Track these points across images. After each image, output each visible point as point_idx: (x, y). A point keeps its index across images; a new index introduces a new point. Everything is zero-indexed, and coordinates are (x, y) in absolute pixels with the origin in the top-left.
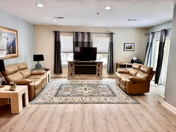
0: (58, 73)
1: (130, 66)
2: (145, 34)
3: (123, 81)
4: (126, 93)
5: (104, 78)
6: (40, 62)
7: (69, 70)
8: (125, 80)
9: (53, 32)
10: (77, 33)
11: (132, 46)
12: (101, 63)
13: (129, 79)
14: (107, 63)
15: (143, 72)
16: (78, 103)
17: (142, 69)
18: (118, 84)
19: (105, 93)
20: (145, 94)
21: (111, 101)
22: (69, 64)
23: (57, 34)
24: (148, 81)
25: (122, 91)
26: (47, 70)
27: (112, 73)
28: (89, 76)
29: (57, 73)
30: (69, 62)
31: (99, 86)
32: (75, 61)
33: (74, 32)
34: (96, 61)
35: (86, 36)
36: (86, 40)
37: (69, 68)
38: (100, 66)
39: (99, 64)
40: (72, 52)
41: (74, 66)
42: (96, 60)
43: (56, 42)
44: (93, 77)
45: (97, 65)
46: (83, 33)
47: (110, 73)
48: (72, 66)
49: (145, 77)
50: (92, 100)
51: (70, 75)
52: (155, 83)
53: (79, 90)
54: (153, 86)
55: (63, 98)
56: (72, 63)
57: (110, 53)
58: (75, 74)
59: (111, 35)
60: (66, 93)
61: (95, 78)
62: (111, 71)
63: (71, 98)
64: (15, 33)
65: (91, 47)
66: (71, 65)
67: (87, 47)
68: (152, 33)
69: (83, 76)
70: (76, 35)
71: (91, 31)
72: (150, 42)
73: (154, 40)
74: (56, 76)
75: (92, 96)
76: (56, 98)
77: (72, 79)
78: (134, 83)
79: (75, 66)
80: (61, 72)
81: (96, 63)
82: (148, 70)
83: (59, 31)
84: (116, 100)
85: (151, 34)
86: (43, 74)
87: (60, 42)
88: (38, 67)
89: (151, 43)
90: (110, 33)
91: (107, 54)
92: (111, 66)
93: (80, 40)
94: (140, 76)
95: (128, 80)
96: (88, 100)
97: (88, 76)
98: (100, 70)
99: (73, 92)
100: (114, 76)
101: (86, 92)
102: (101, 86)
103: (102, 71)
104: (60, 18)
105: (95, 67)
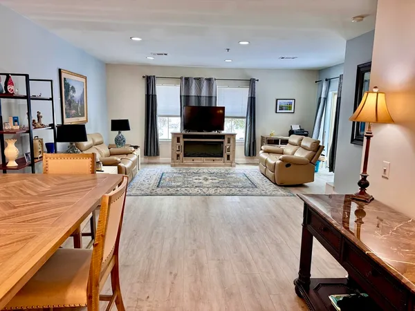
0: (152, 155)
1: (285, 142)
2: (316, 82)
3: (270, 164)
4: (275, 184)
5: (237, 164)
6: (123, 133)
7: (173, 149)
8: (273, 162)
9: (144, 77)
10: (187, 79)
11: (291, 104)
12: (234, 135)
13: (280, 160)
14: (243, 136)
15: (305, 148)
16: (196, 195)
17: (303, 143)
18: (263, 172)
19: (240, 184)
20: (306, 184)
21: (249, 193)
22: (173, 138)
23: (150, 82)
24: (310, 162)
25: (268, 181)
26: (136, 147)
27: (253, 155)
28: (211, 160)
29: (150, 155)
30: (174, 134)
31: (229, 176)
32: (184, 132)
33: (181, 78)
34: (223, 132)
35: (205, 84)
36: (204, 93)
37: (172, 146)
38: (231, 141)
39: (229, 137)
40: (177, 116)
41: (182, 140)
42: (223, 129)
43: (148, 96)
44: (219, 161)
45: (226, 141)
46: (198, 79)
47: (249, 155)
48: (178, 141)
49: (306, 157)
50: (218, 191)
51: (175, 157)
52: (330, 171)
53: (195, 180)
54: (325, 175)
55: (171, 190)
56: (179, 136)
57: (249, 117)
58: (185, 156)
59: (252, 83)
60: (173, 184)
61: (221, 163)
62: (251, 151)
63: (183, 189)
64: (84, 80)
65: (214, 105)
66: (176, 139)
67: (207, 105)
68: (326, 80)
69: (198, 160)
70: (185, 84)
71: (213, 77)
72: (323, 96)
73: (330, 93)
74: (147, 160)
75: (217, 187)
76: (159, 189)
77: (179, 165)
78: (288, 165)
79: (185, 142)
80: (157, 154)
81: (223, 137)
82: (312, 144)
83: (154, 76)
84: (256, 191)
85: (324, 81)
86: (131, 153)
87: (155, 95)
88: (119, 141)
89: (326, 99)
90: (250, 80)
91: (244, 120)
92: (252, 141)
93: (193, 93)
94: (301, 155)
95: (279, 162)
96: (212, 191)
97: (208, 160)
98: (231, 150)
99: (186, 182)
100: (256, 160)
101: (207, 183)
102: (233, 175)
103: (234, 151)
104: (162, 54)
105: (222, 143)
